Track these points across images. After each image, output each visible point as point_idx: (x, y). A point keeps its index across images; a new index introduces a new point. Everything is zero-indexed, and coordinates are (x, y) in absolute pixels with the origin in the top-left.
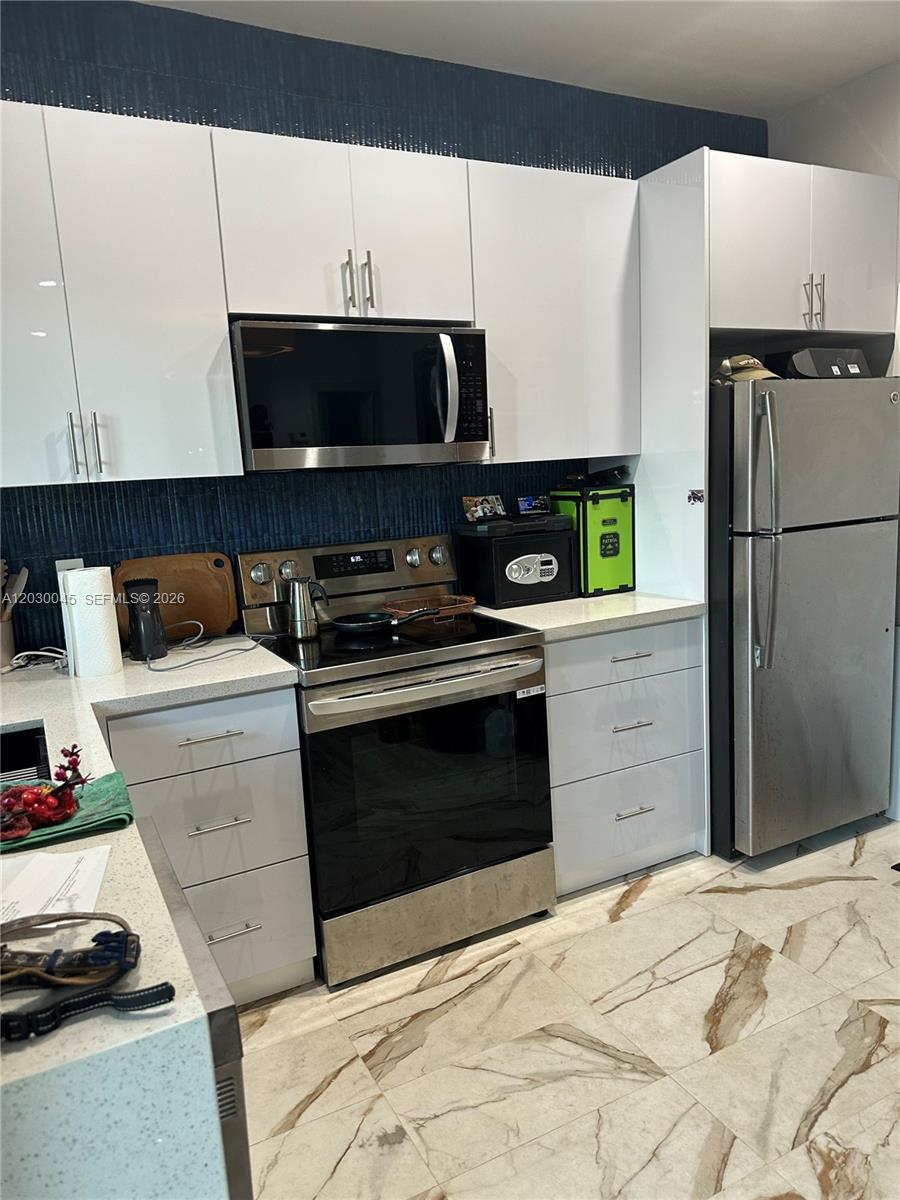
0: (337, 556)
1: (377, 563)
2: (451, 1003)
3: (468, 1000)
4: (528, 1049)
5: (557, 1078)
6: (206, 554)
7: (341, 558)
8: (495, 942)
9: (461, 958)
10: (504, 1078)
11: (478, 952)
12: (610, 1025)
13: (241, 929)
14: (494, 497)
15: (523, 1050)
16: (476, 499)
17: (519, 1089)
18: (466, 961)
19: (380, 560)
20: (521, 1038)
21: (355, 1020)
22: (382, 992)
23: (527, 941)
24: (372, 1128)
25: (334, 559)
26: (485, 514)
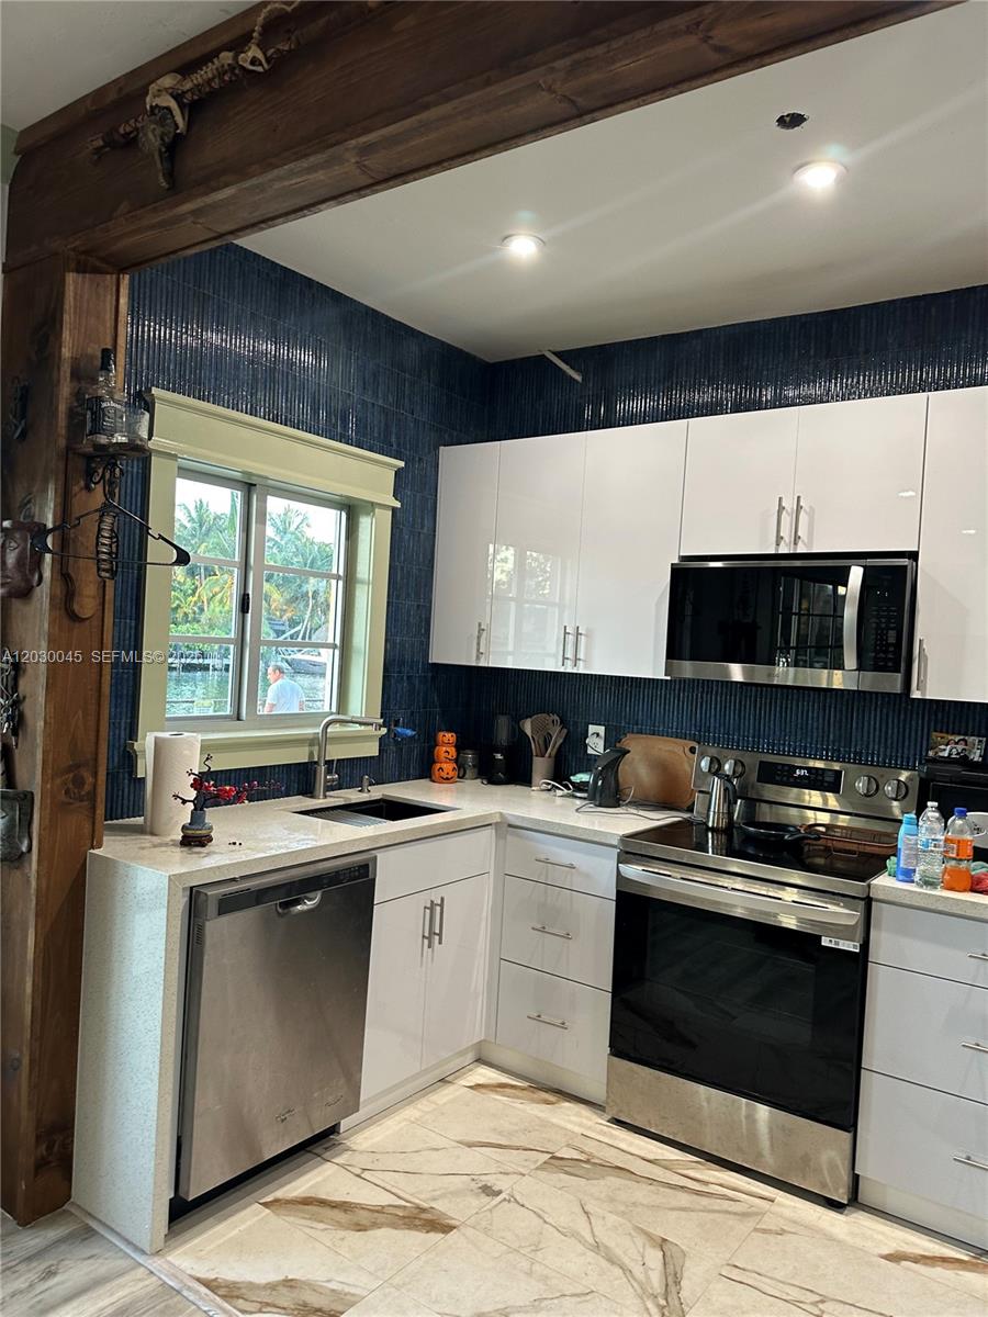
0: (783, 765)
1: (823, 781)
2: (650, 1182)
3: (662, 1189)
4: (633, 1237)
5: (612, 1260)
6: (686, 741)
7: (786, 768)
8: (758, 1186)
9: (716, 1173)
10: (588, 1230)
11: (733, 1180)
12: (708, 1282)
13: (558, 1022)
14: (977, 739)
15: (630, 1234)
16: (950, 738)
17: (582, 1240)
18: (714, 1176)
19: (827, 779)
20: (642, 1230)
21: (589, 1141)
22: (631, 1144)
23: (779, 1205)
24: (490, 1180)
25: (779, 767)
26: (950, 754)
